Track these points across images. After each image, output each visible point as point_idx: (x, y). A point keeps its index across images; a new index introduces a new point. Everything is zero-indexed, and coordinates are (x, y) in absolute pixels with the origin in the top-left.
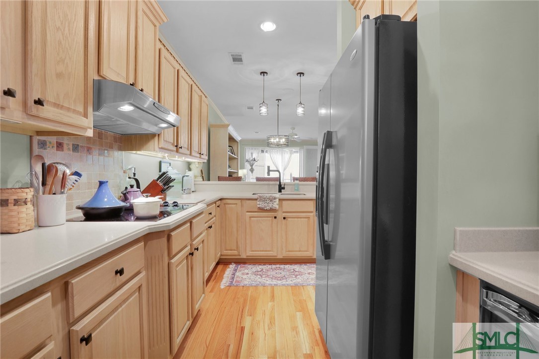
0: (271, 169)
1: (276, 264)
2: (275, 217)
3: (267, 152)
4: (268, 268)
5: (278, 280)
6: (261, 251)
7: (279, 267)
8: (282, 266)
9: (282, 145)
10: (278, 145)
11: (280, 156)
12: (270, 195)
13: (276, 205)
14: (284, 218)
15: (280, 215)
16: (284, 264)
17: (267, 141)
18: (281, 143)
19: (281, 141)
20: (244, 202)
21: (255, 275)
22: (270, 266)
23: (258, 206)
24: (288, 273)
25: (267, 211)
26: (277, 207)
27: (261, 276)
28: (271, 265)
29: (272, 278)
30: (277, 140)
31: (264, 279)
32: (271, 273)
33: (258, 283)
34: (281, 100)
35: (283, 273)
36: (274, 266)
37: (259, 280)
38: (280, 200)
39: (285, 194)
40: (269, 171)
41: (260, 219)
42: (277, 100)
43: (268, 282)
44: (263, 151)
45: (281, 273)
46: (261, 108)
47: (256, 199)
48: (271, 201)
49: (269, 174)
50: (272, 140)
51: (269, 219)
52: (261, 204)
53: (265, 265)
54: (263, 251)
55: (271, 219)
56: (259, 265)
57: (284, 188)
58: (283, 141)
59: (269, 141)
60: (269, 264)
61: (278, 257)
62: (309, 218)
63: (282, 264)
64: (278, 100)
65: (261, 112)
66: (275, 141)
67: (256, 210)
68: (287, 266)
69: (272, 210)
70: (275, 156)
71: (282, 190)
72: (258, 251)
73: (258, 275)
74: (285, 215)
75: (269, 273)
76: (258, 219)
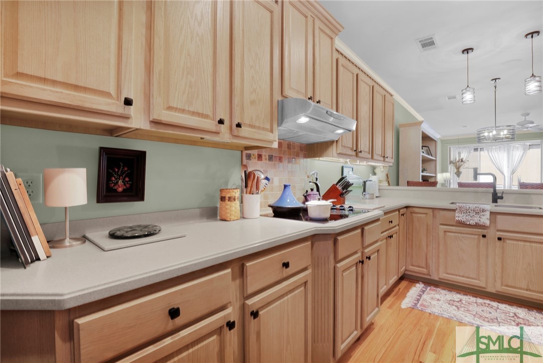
0: (479, 172)
1: (484, 299)
2: (484, 236)
3: (482, 149)
4: (471, 300)
5: (484, 320)
6: (459, 276)
7: (489, 304)
8: (495, 304)
9: (502, 138)
10: (496, 139)
12: (476, 205)
13: (485, 220)
14: (500, 239)
15: (492, 234)
16: (498, 302)
17: (479, 136)
18: (502, 136)
19: (502, 133)
20: (436, 212)
21: (449, 304)
22: (473, 299)
23: (457, 219)
24: (503, 316)
25: (470, 226)
26: (488, 223)
27: (458, 308)
28: (476, 297)
29: (474, 316)
30: (494, 132)
31: (461, 312)
32: (474, 308)
33: (452, 316)
34: (499, 79)
35: (494, 314)
36: (480, 301)
37: (454, 312)
38: (491, 213)
39: (502, 206)
40: (476, 174)
41: (459, 235)
42: (493, 80)
43: (467, 319)
44: (476, 150)
45: (490, 313)
46: (464, 95)
47: (454, 210)
48: (477, 213)
49: (475, 178)
50: (486, 134)
51: (473, 236)
52: (460, 217)
53: (466, 295)
54: (463, 276)
55: (477, 237)
56: (457, 293)
57: (502, 198)
58: (504, 133)
59: (481, 135)
60: (473, 296)
61: (487, 290)
63: (494, 301)
64: (495, 79)
65: (464, 100)
66: (491, 134)
67: (455, 224)
68: (503, 306)
69: (477, 226)
71: (499, 200)
72: (456, 275)
73: (453, 305)
74: (500, 234)
75: (471, 308)
76: (457, 234)
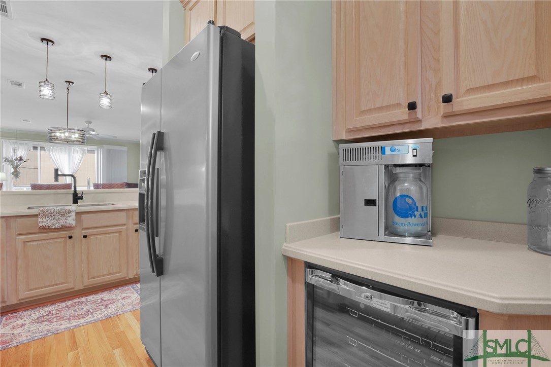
0: (59, 173)
1: (72, 299)
2: (70, 237)
3: (42, 148)
4: (60, 307)
5: (79, 319)
6: (45, 287)
7: (79, 302)
8: (83, 299)
9: (74, 141)
10: (68, 141)
11: (66, 156)
12: (61, 207)
13: (71, 220)
14: (85, 237)
15: (78, 233)
16: (86, 296)
17: (50, 135)
18: (73, 139)
19: (73, 136)
21: (38, 323)
22: (64, 304)
23: (41, 224)
24: (93, 306)
25: (56, 230)
26: (74, 223)
27: (50, 322)
28: (65, 301)
29: (69, 319)
30: (67, 134)
31: (55, 324)
32: (66, 313)
33: (46, 332)
34: (73, 83)
35: (86, 308)
36: (69, 303)
37: (47, 328)
38: (77, 213)
39: (82, 206)
40: (57, 174)
41: (43, 242)
42: (66, 82)
43: (63, 327)
45: (82, 309)
46: (42, 88)
47: (36, 216)
48: (63, 215)
50: (58, 134)
51: (59, 240)
52: (43, 222)
53: (54, 304)
54: (49, 286)
55: (63, 240)
56: (43, 306)
57: (81, 198)
58: (75, 136)
59: (53, 134)
60: (62, 302)
61: (75, 289)
62: (121, 232)
63: (82, 297)
64: (69, 82)
65: (42, 93)
66: (63, 135)
67: (37, 231)
68: (90, 298)
69: (64, 228)
70: (58, 156)
71: (78, 200)
72: (42, 288)
73: (43, 321)
74: (84, 232)
75: (63, 314)
76: (40, 242)
